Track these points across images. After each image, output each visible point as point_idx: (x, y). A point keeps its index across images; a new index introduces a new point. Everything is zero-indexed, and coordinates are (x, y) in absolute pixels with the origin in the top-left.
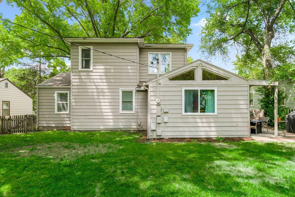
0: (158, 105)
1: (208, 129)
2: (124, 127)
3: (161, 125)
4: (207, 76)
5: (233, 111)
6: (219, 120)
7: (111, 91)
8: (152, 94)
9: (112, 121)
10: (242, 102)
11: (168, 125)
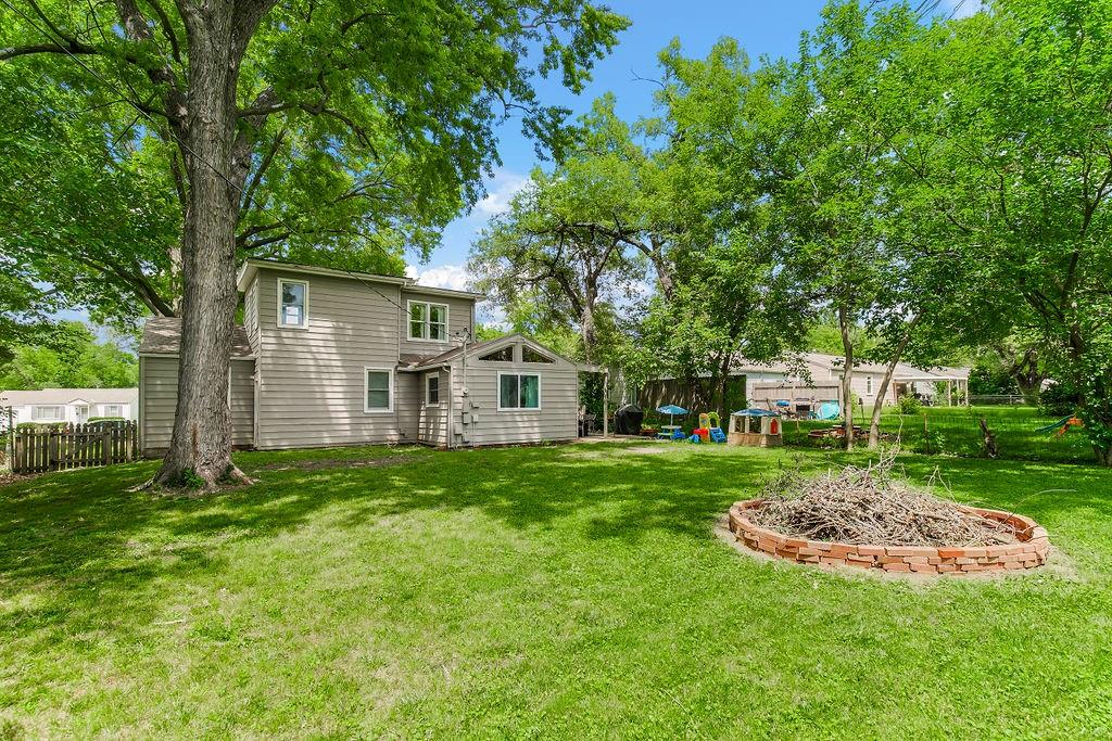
0: (465, 396)
1: (530, 430)
2: (374, 438)
3: (470, 426)
4: (529, 356)
5: (560, 406)
6: (543, 417)
7: (348, 370)
8: (456, 379)
9: (348, 427)
10: (570, 394)
11: (479, 426)
